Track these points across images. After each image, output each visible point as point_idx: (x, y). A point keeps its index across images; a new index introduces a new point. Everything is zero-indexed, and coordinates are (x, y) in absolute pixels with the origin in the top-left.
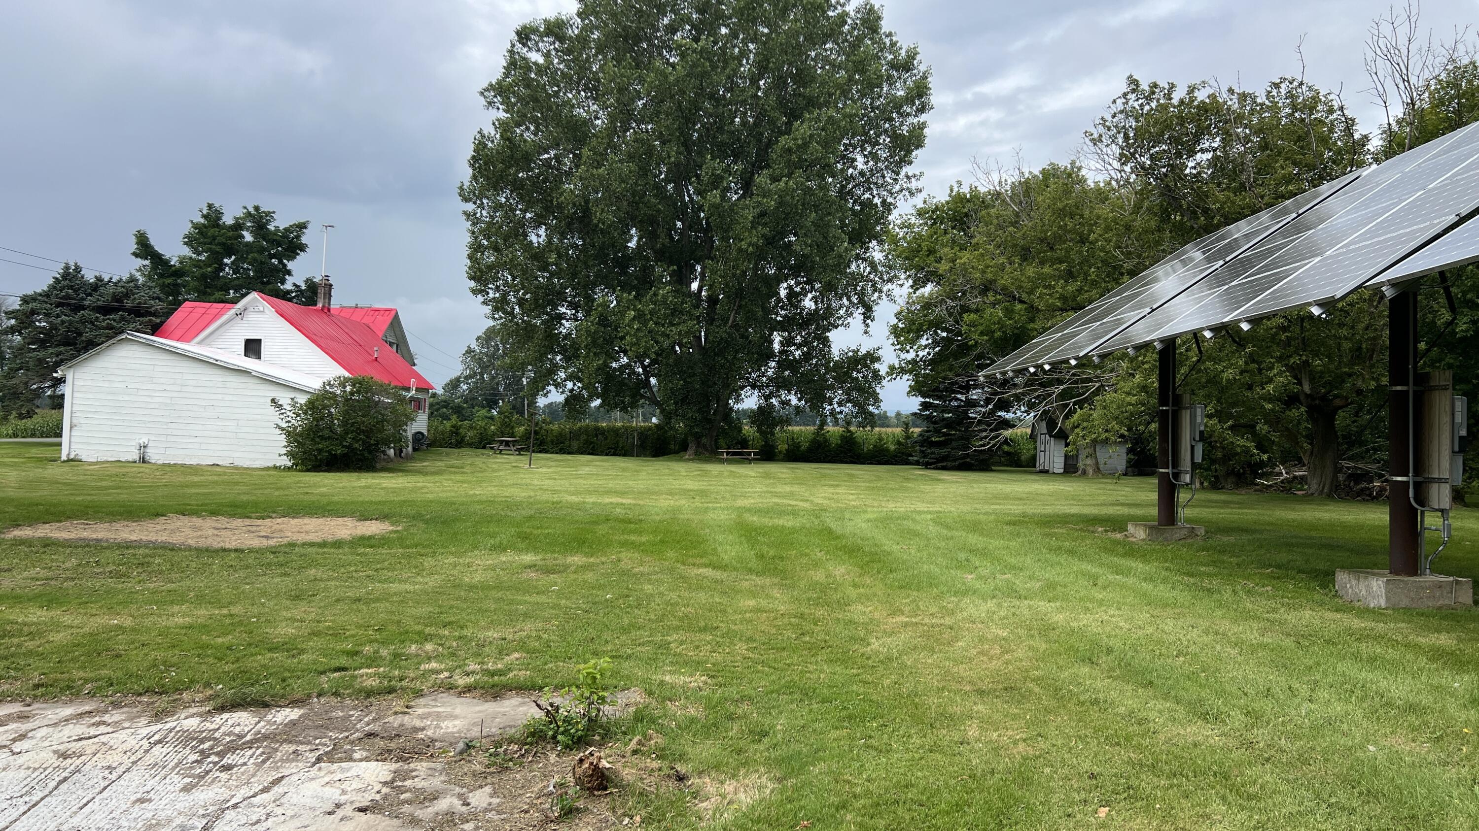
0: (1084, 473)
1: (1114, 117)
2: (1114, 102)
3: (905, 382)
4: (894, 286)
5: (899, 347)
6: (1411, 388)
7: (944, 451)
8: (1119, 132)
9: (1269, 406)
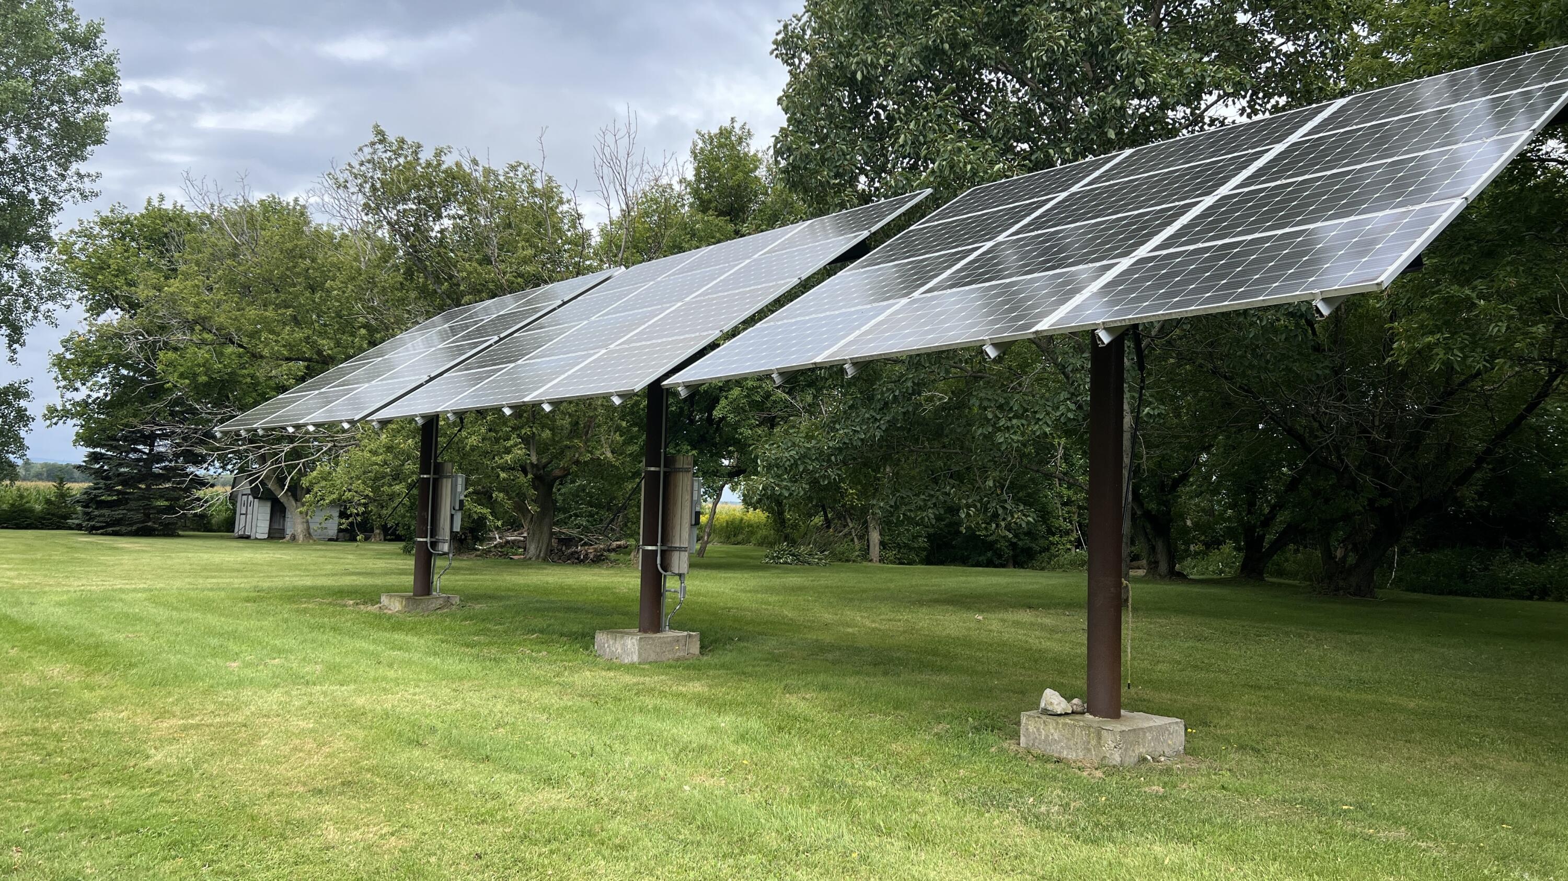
0: (294, 538)
1: (362, 164)
2: (361, 149)
3: (71, 427)
4: (57, 307)
5: (63, 383)
6: (662, 469)
7: (118, 513)
8: (366, 182)
9: (503, 475)
